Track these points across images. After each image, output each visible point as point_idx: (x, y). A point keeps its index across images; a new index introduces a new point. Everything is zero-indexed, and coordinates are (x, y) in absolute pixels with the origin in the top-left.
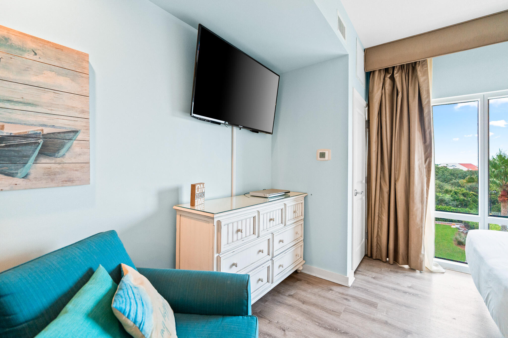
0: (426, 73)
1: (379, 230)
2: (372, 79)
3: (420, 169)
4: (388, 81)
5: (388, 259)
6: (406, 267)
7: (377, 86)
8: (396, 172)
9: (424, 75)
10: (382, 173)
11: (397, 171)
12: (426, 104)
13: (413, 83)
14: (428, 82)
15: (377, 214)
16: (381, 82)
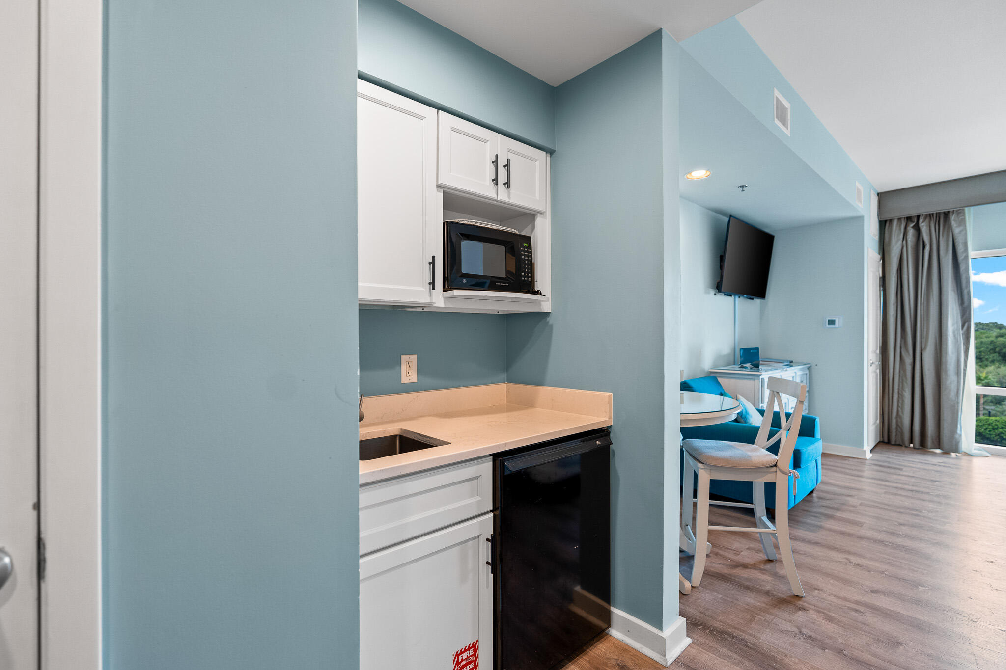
0: (963, 223)
1: (899, 409)
2: (888, 228)
3: (954, 336)
4: (911, 232)
5: (912, 445)
6: (938, 451)
7: (896, 236)
8: (922, 340)
9: (959, 225)
10: (903, 341)
11: (923, 338)
12: (963, 259)
13: (945, 233)
14: (966, 234)
15: (896, 391)
16: (901, 233)
